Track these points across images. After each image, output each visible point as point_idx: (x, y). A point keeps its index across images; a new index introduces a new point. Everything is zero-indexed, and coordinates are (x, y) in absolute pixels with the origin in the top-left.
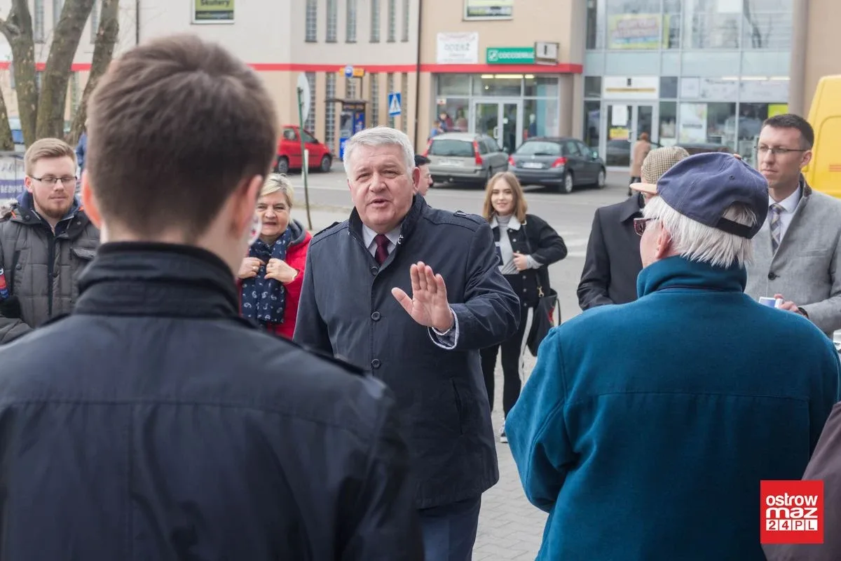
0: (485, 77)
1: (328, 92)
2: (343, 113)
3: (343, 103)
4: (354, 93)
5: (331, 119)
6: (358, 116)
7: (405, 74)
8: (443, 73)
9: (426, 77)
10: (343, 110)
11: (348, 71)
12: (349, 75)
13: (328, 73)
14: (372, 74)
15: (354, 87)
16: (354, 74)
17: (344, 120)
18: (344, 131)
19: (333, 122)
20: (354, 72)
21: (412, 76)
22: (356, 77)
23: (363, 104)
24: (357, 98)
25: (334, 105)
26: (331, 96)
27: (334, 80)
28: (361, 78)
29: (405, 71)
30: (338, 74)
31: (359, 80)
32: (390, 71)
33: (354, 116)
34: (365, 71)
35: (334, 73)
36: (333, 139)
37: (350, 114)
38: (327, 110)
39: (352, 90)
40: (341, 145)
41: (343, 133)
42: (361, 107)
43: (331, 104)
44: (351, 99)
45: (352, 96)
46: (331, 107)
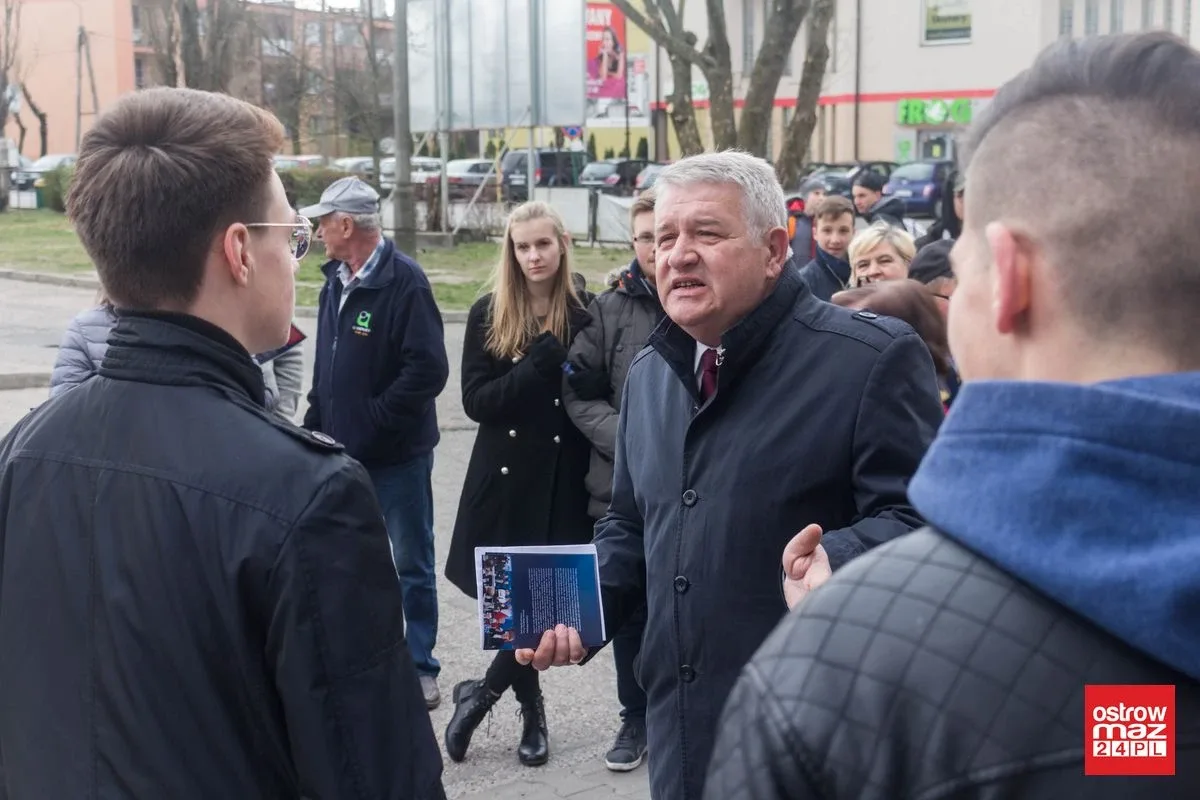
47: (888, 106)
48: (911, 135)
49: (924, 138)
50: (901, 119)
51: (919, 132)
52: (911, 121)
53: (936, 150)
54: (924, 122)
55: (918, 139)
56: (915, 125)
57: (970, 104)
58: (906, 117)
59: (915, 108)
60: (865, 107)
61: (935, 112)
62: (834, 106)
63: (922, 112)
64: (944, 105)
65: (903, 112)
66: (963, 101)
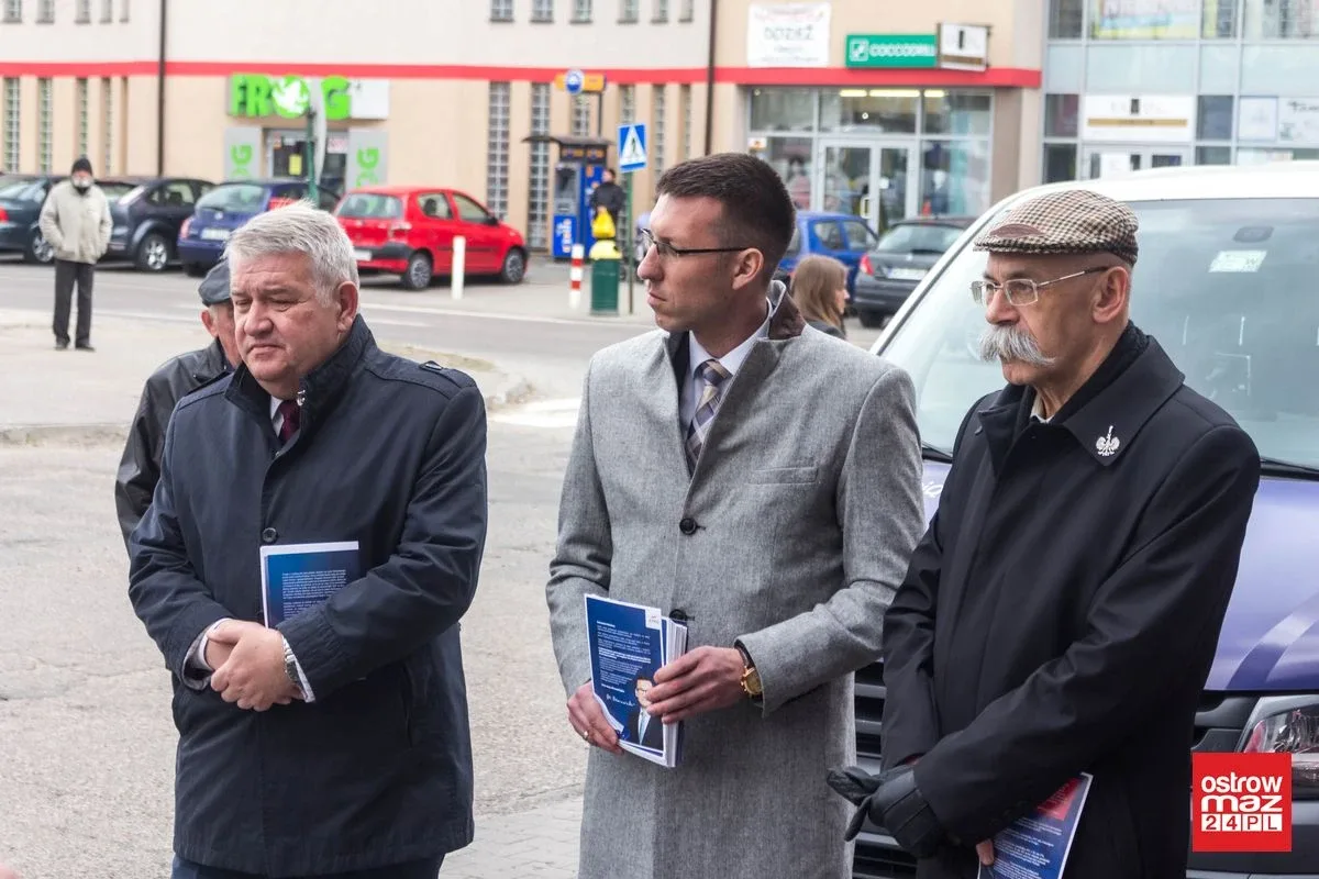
0: (846, 93)
1: (535, 123)
2: (561, 166)
3: (563, 145)
4: (587, 125)
5: (540, 176)
6: (590, 172)
7: (686, 87)
8: (762, 86)
9: (727, 93)
10: (562, 159)
11: (573, 81)
12: (573, 88)
13: (536, 85)
14: (624, 87)
15: (587, 113)
16: (583, 87)
17: (564, 178)
18: (564, 201)
19: (545, 182)
20: (584, 82)
21: (699, 89)
22: (588, 92)
23: (604, 147)
24: (592, 134)
25: (546, 149)
26: (541, 130)
27: (548, 99)
28: (600, 94)
29: (685, 79)
30: (553, 86)
31: (594, 99)
32: (659, 80)
33: (583, 171)
34: (606, 81)
35: (547, 84)
36: (544, 218)
37: (575, 166)
38: (534, 159)
39: (583, 118)
40: (555, 228)
41: (560, 206)
42: (598, 154)
43: (541, 146)
44: (581, 138)
45: (582, 130)
46: (541, 153)
47: (216, 84)
48: (255, 133)
49: (275, 142)
50: (235, 108)
51: (266, 132)
52: (251, 109)
53: (295, 165)
54: (274, 113)
55: (265, 143)
56: (257, 118)
57: (348, 86)
58: (243, 104)
59: (258, 90)
60: (173, 82)
61: (290, 98)
62: (125, 79)
63: (269, 96)
64: (304, 89)
65: (238, 96)
66: (336, 81)
